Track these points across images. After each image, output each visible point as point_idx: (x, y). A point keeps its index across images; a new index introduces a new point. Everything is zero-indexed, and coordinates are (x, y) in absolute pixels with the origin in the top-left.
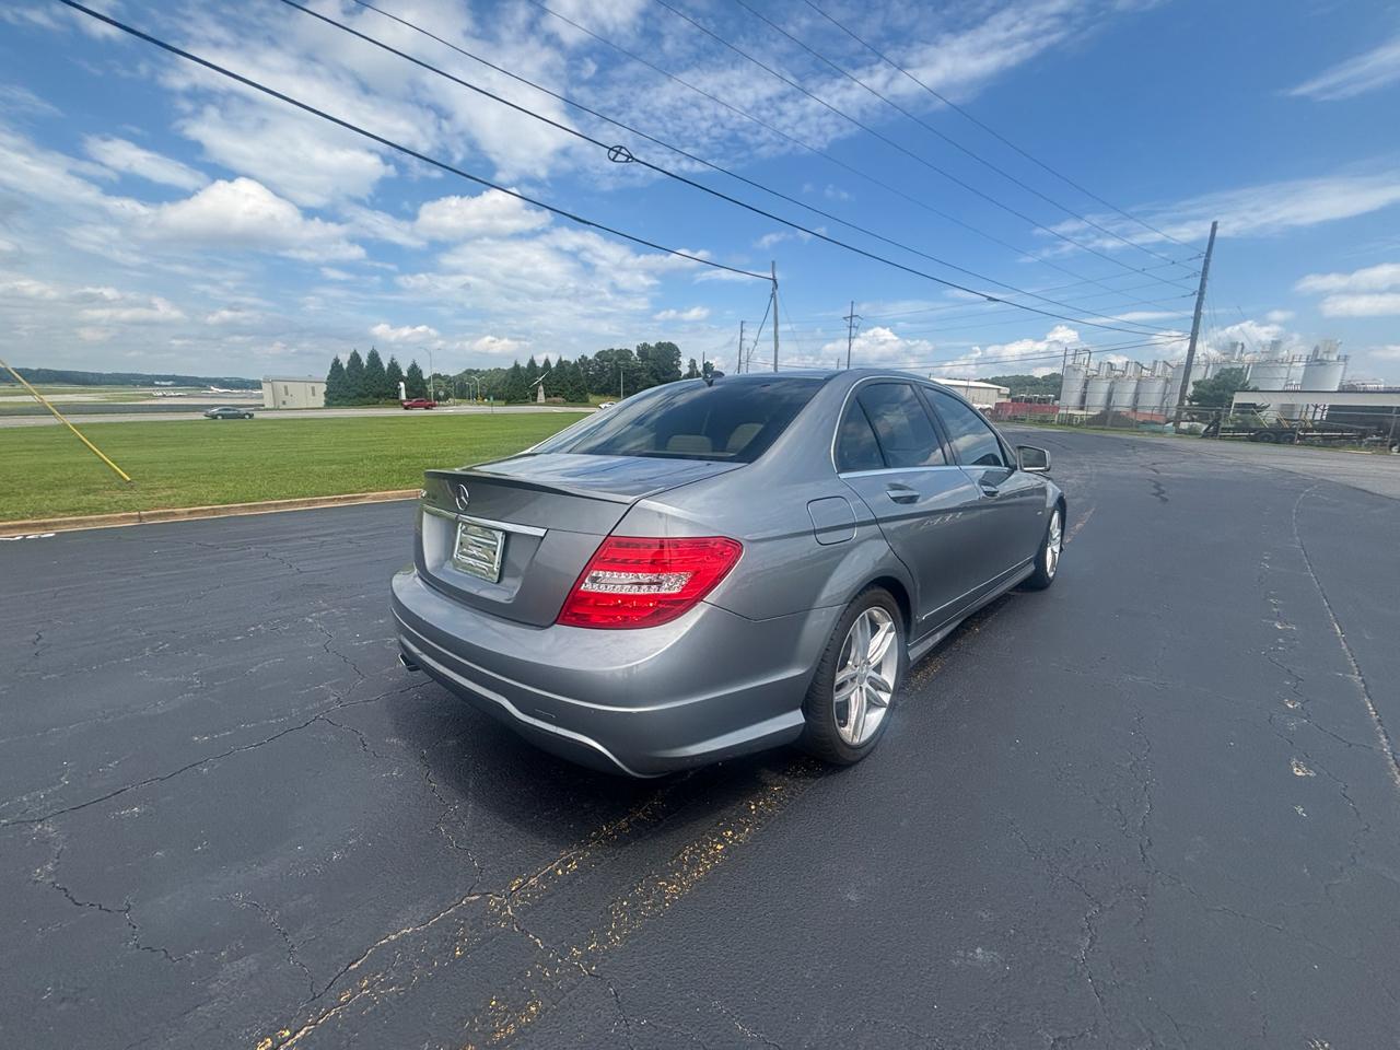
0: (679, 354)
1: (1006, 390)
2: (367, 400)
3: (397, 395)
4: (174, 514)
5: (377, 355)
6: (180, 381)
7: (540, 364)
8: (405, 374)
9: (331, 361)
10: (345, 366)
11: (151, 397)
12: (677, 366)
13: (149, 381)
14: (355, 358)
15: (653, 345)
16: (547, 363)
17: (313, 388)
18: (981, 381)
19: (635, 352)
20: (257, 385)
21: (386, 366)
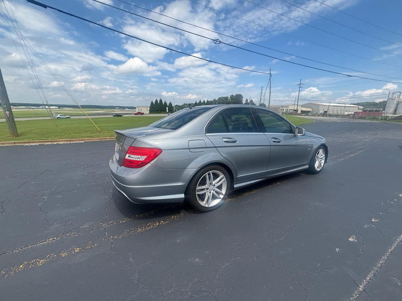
0: (242, 97)
1: (362, 107)
2: (159, 112)
3: (166, 111)
4: (107, 139)
5: (161, 100)
6: (120, 107)
7: (202, 102)
8: (168, 105)
9: (151, 102)
10: (154, 103)
11: (114, 111)
12: (242, 101)
13: (114, 107)
14: (156, 101)
15: (235, 95)
16: (204, 101)
17: (147, 109)
18: (352, 104)
19: (229, 97)
20: (135, 108)
21: (163, 103)
